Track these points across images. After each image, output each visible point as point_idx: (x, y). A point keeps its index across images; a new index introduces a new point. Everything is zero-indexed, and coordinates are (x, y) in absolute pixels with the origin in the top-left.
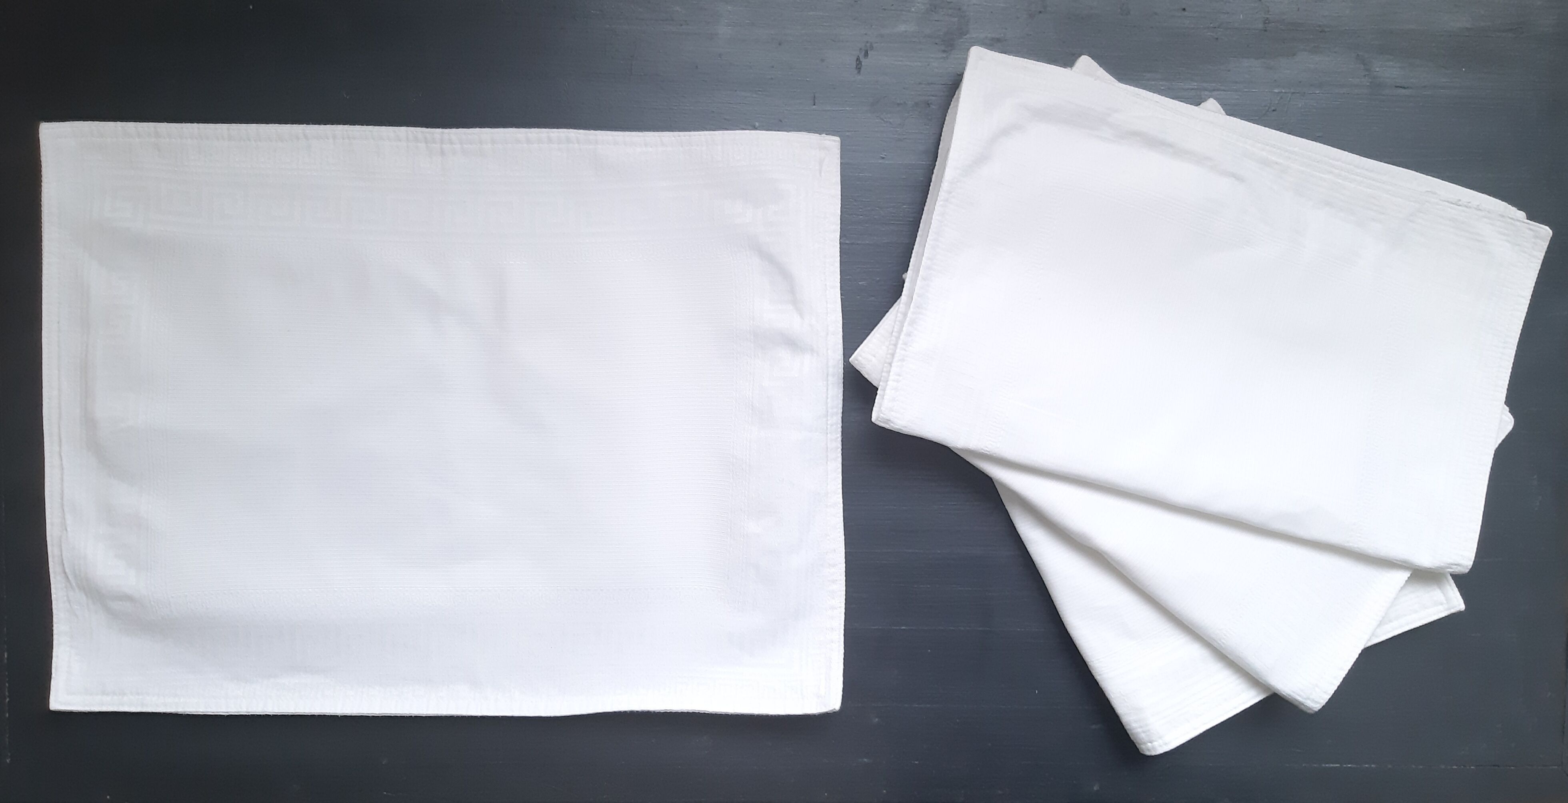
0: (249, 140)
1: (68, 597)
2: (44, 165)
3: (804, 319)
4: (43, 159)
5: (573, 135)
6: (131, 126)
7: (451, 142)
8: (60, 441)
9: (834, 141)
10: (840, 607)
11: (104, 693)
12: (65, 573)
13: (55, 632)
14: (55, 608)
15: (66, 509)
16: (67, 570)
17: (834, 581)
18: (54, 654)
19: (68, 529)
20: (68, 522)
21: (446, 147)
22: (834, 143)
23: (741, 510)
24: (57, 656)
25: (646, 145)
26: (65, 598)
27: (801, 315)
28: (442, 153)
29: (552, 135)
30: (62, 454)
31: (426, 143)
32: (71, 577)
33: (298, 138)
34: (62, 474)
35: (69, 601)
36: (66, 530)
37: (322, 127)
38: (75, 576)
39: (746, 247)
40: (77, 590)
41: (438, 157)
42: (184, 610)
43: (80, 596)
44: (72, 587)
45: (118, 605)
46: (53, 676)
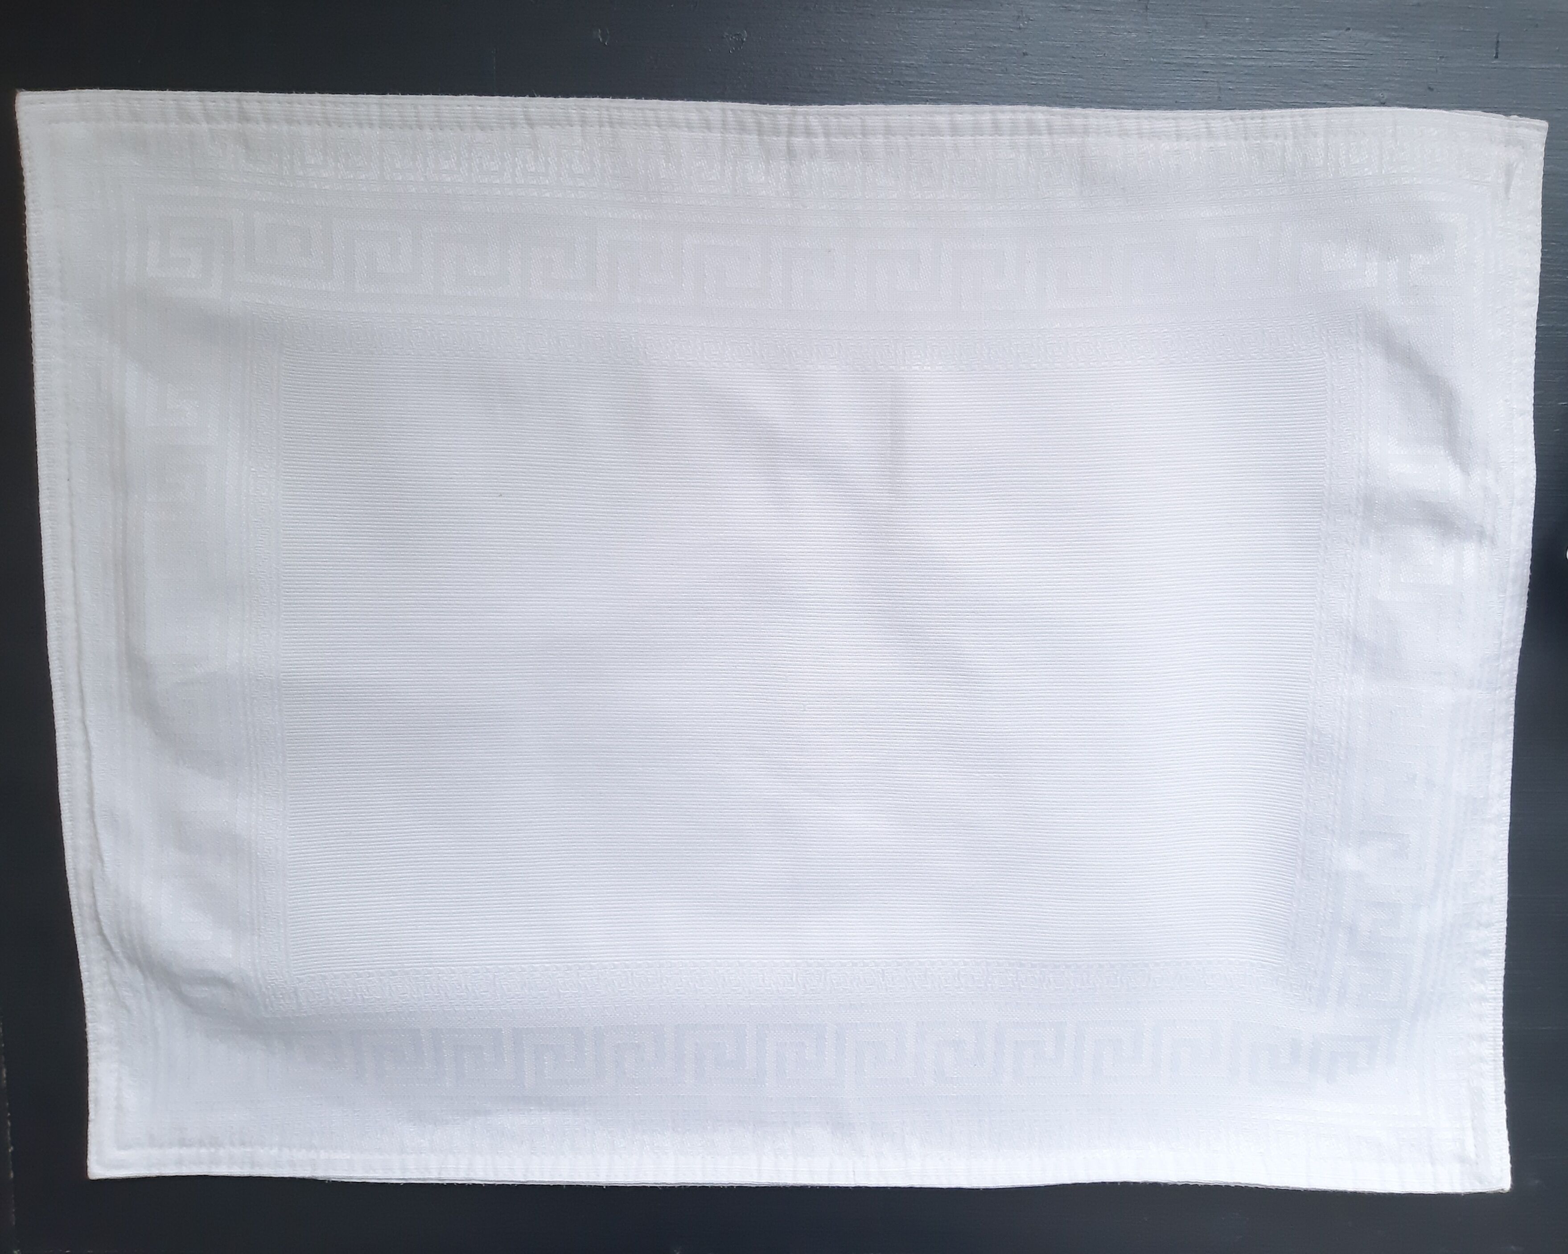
0: (421, 127)
1: (109, 973)
2: (27, 174)
3: (1469, 475)
4: (26, 163)
5: (1040, 116)
6: (192, 99)
7: (808, 132)
8: (82, 699)
9: (1538, 129)
10: (1495, 999)
11: (184, 1142)
12: (102, 934)
13: (90, 1037)
14: (90, 996)
15: (99, 821)
16: (106, 931)
17: (1485, 953)
18: (91, 1076)
19: (106, 859)
20: (105, 845)
21: (799, 141)
22: (1536, 132)
23: (1326, 827)
25: (1178, 136)
26: (106, 978)
27: (1465, 468)
28: (791, 153)
29: (1000, 116)
30: (88, 722)
31: (760, 133)
32: (114, 943)
33: (514, 125)
35: (112, 982)
36: (102, 859)
37: (560, 101)
38: (122, 939)
39: (1358, 335)
40: (126, 965)
41: (782, 162)
42: (321, 1002)
43: (133, 975)
44: (117, 960)
45: (200, 993)
46: (92, 1116)
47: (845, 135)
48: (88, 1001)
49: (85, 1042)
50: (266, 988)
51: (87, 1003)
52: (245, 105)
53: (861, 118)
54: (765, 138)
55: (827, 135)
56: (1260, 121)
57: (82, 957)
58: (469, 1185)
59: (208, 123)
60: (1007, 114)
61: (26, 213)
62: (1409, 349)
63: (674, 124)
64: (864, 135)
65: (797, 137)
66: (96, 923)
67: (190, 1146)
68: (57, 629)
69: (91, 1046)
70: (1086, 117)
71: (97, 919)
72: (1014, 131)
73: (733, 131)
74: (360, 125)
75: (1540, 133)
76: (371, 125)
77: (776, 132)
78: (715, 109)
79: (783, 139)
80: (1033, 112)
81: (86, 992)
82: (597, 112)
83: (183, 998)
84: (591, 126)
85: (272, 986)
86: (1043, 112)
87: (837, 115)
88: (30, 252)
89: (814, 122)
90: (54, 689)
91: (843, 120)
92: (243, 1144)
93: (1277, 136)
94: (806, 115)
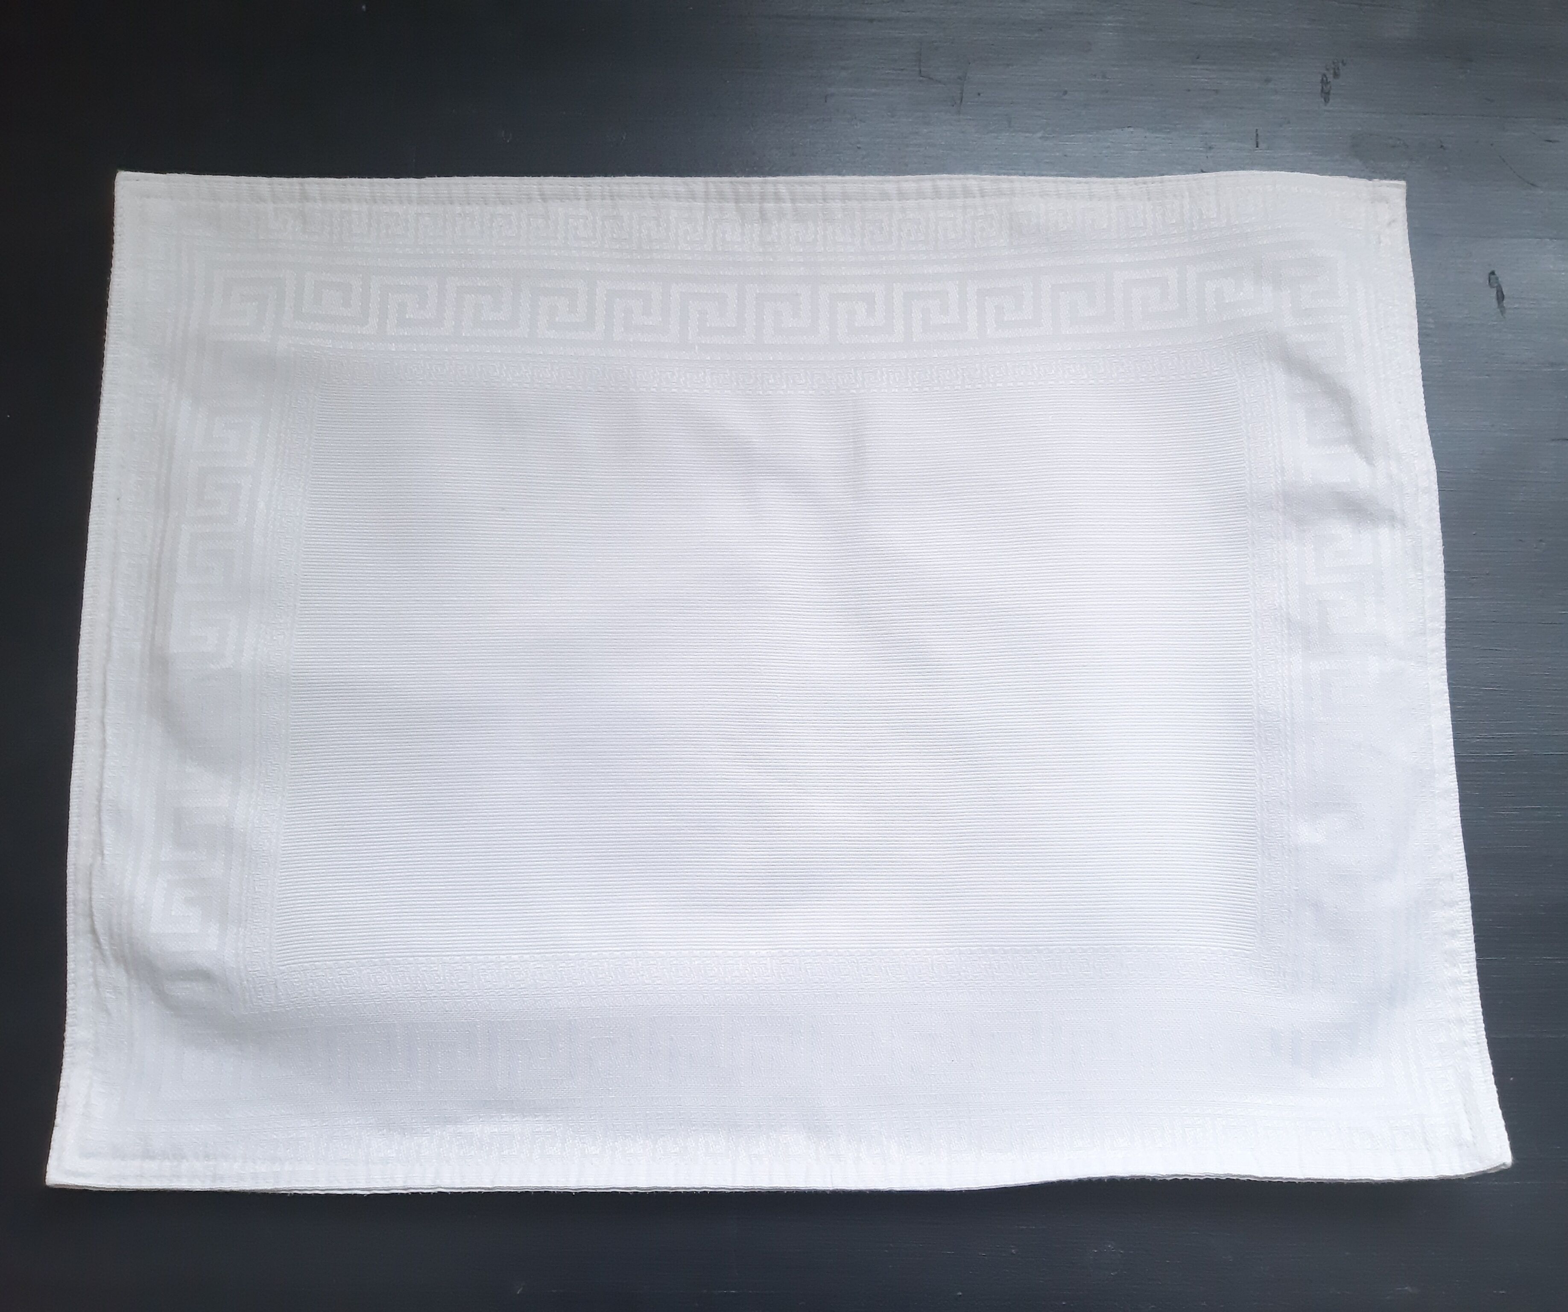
0: (452, 203)
1: (94, 975)
2: (117, 238)
3: (1375, 466)
4: (118, 229)
5: (974, 182)
6: (262, 184)
7: (778, 198)
9: (1397, 186)
11: (148, 1155)
12: (93, 931)
13: (68, 1041)
14: (73, 998)
15: (105, 817)
16: (99, 927)
17: (1453, 934)
18: (63, 1082)
19: (106, 852)
20: (107, 840)
21: (770, 206)
22: (1397, 191)
23: (1282, 804)
24: (68, 1086)
26: (91, 979)
27: (1369, 460)
28: (763, 216)
29: (939, 183)
30: (106, 721)
31: (737, 201)
32: (104, 940)
33: (530, 199)
34: (103, 756)
35: (97, 984)
36: (102, 854)
37: (569, 180)
38: (111, 936)
39: (1262, 355)
40: (112, 965)
41: (756, 225)
42: (301, 994)
43: (119, 976)
44: (103, 955)
45: (182, 990)
46: (58, 1120)
47: (809, 200)
48: (70, 1004)
49: (62, 1047)
50: (248, 980)
51: (68, 1005)
52: (307, 187)
53: (822, 186)
54: (742, 205)
55: (793, 200)
56: (1160, 184)
57: (70, 957)
58: (434, 1193)
59: (274, 203)
60: (944, 181)
61: (112, 269)
62: (1308, 362)
63: (664, 195)
64: (824, 200)
65: (769, 202)
66: (88, 920)
67: (152, 1158)
68: (89, 633)
69: (67, 1050)
70: (1012, 181)
71: (91, 915)
72: (952, 195)
73: (714, 200)
74: (401, 202)
75: (1400, 190)
76: (410, 202)
77: (751, 199)
78: (698, 183)
79: (756, 205)
80: (967, 179)
81: (70, 995)
82: (600, 188)
83: (163, 998)
84: (595, 199)
85: (253, 978)
86: (975, 179)
87: (801, 183)
88: (110, 302)
89: (782, 189)
90: (79, 689)
91: (807, 187)
92: (207, 1157)
93: (1175, 195)
94: (775, 184)
